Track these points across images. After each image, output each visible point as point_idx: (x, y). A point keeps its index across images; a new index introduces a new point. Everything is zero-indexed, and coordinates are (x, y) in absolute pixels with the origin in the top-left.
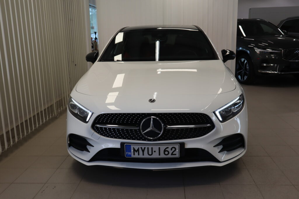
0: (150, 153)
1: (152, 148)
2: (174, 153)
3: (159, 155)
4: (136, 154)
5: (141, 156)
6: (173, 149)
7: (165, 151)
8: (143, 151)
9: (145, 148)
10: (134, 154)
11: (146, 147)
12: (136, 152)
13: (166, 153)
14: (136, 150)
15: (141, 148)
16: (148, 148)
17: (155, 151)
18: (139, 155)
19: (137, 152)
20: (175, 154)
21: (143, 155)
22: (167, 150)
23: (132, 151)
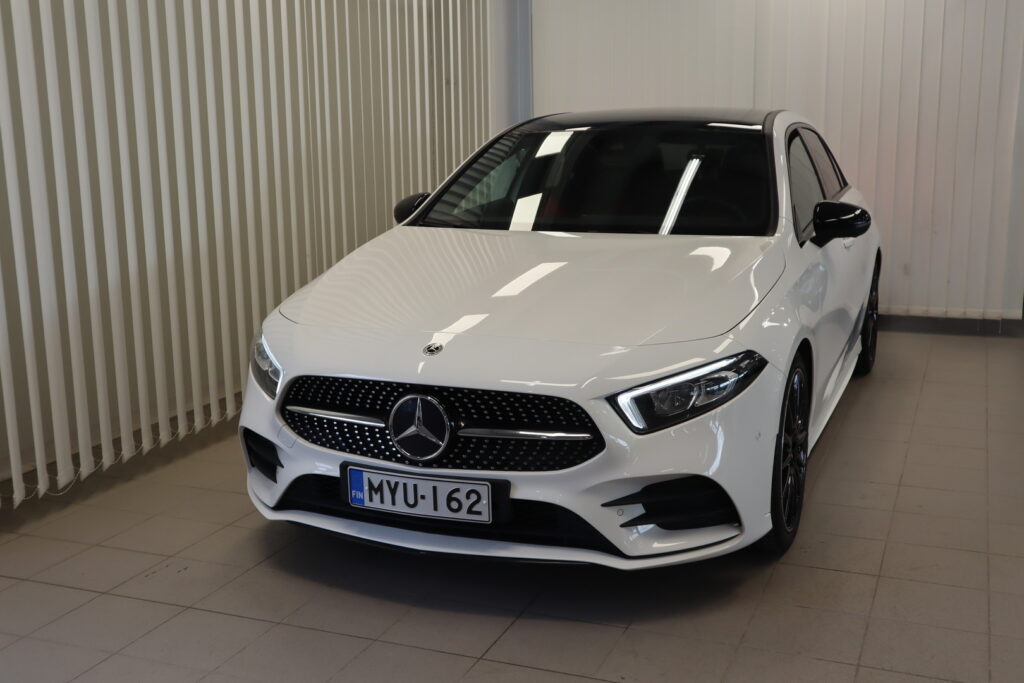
0: (411, 501)
1: (415, 486)
2: (475, 509)
3: (436, 508)
4: (376, 497)
5: (387, 506)
6: (474, 497)
7: (450, 499)
8: (393, 492)
9: (397, 484)
10: (371, 500)
11: (402, 481)
12: (376, 493)
13: (454, 505)
14: (376, 485)
15: (388, 482)
16: (405, 485)
17: (423, 497)
18: (382, 501)
19: (379, 493)
20: (479, 513)
21: (394, 503)
22: (455, 495)
23: (366, 488)
